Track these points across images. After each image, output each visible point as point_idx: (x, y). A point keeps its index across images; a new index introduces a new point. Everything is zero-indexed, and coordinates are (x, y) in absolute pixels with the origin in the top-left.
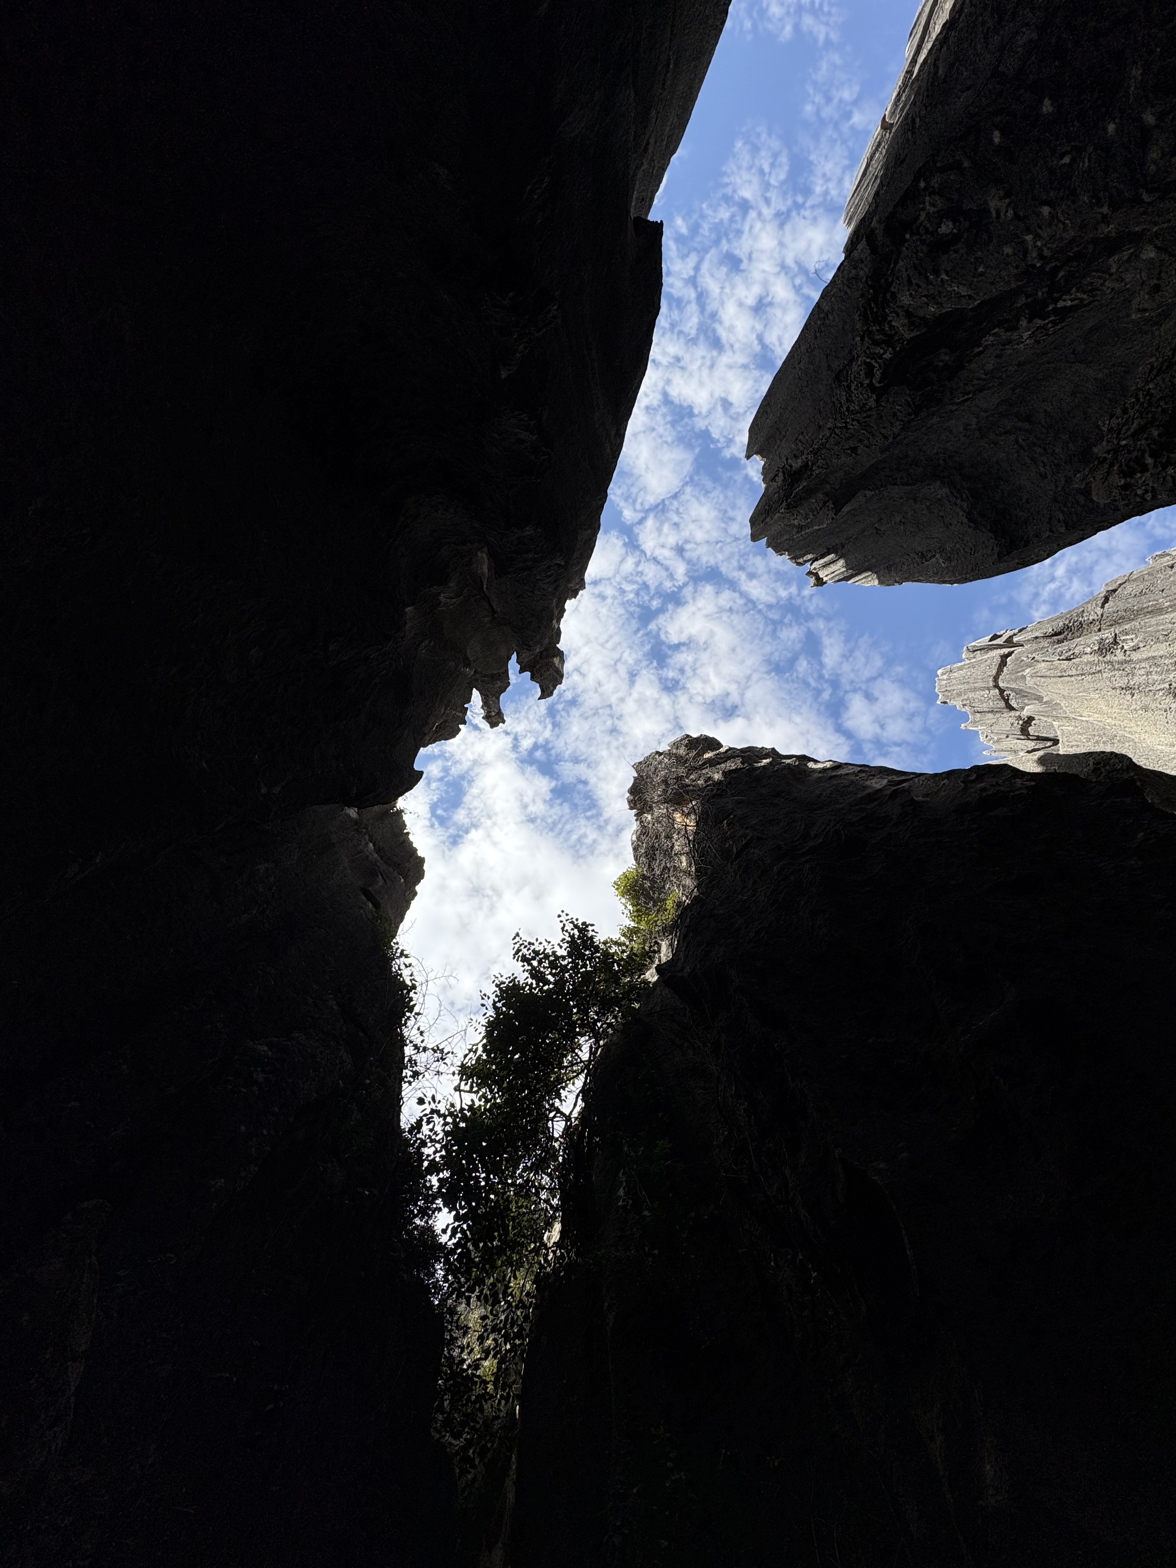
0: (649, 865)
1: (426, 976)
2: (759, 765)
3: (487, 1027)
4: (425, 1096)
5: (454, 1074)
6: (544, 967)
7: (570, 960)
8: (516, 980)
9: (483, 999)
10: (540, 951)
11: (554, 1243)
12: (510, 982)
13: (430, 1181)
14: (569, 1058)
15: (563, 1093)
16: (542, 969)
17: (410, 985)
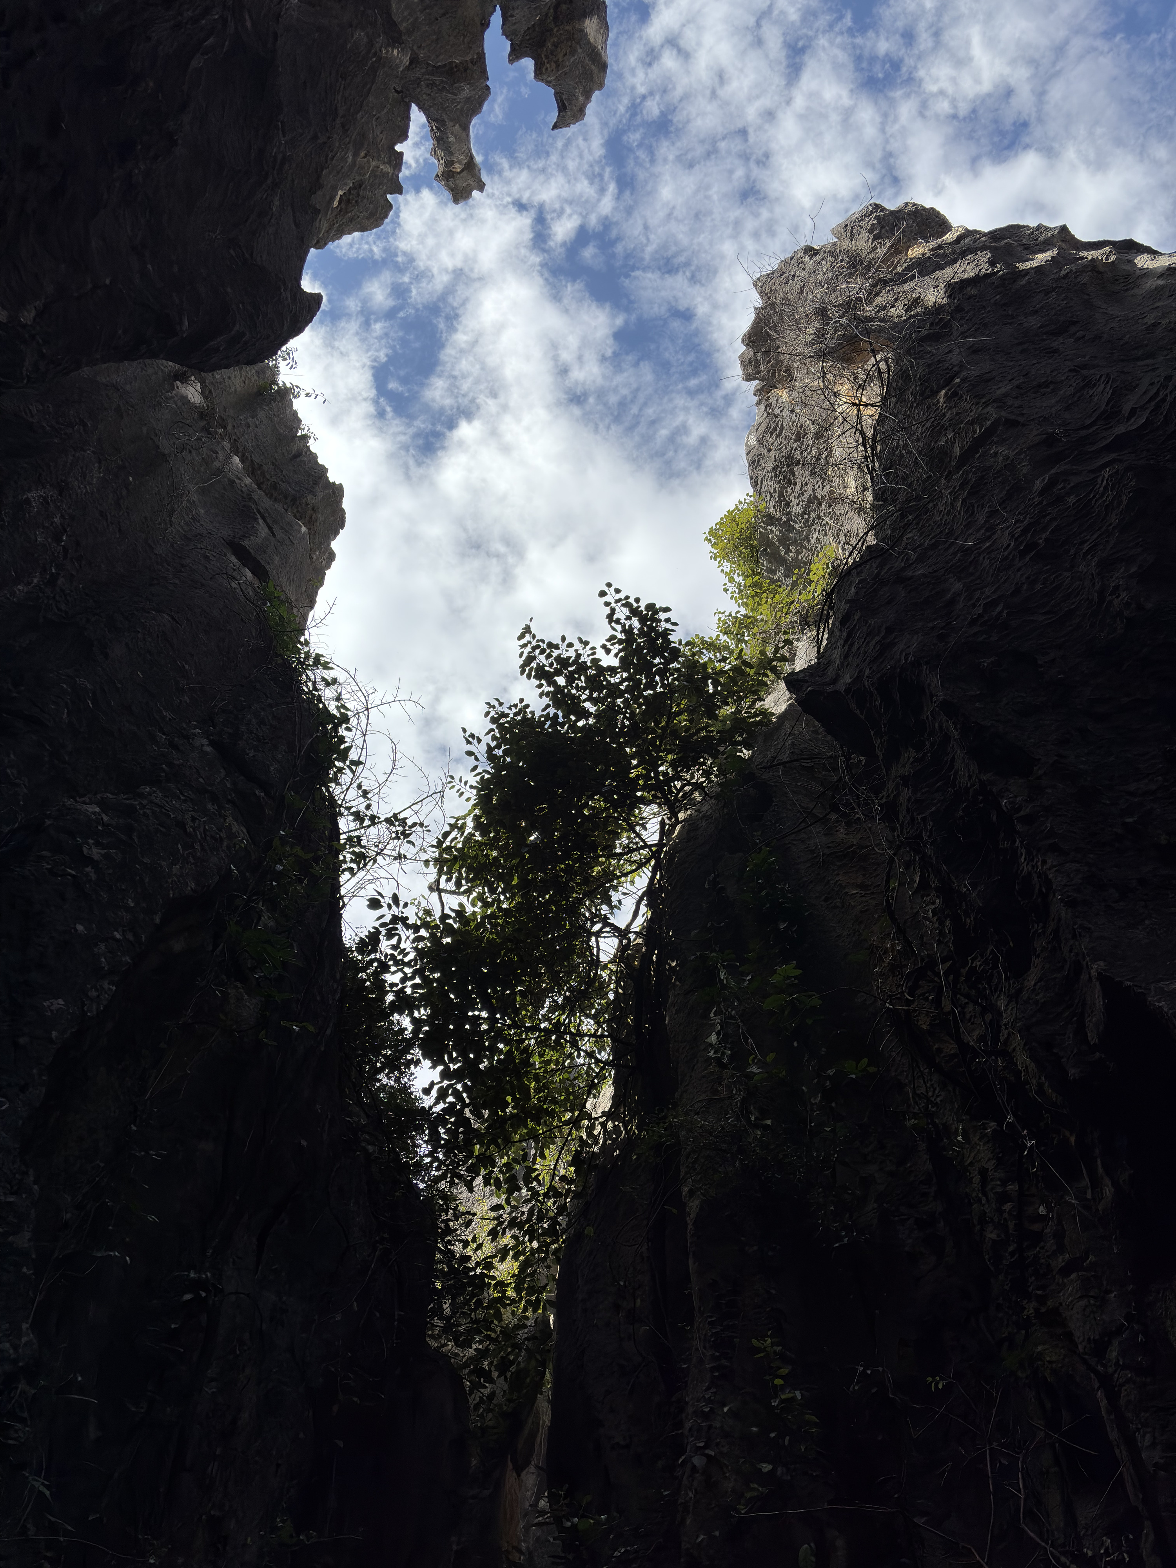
0: (781, 495)
1: (363, 700)
2: (1028, 265)
3: (479, 790)
4: (380, 894)
5: (427, 862)
6: (577, 688)
7: (625, 675)
8: (528, 710)
9: (469, 742)
10: (569, 658)
11: (603, 1112)
12: (516, 714)
13: (398, 1023)
14: (624, 840)
15: (615, 896)
16: (574, 691)
17: (338, 715)
